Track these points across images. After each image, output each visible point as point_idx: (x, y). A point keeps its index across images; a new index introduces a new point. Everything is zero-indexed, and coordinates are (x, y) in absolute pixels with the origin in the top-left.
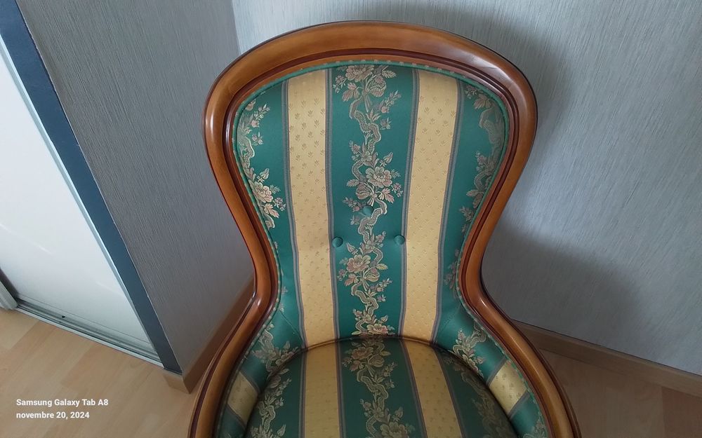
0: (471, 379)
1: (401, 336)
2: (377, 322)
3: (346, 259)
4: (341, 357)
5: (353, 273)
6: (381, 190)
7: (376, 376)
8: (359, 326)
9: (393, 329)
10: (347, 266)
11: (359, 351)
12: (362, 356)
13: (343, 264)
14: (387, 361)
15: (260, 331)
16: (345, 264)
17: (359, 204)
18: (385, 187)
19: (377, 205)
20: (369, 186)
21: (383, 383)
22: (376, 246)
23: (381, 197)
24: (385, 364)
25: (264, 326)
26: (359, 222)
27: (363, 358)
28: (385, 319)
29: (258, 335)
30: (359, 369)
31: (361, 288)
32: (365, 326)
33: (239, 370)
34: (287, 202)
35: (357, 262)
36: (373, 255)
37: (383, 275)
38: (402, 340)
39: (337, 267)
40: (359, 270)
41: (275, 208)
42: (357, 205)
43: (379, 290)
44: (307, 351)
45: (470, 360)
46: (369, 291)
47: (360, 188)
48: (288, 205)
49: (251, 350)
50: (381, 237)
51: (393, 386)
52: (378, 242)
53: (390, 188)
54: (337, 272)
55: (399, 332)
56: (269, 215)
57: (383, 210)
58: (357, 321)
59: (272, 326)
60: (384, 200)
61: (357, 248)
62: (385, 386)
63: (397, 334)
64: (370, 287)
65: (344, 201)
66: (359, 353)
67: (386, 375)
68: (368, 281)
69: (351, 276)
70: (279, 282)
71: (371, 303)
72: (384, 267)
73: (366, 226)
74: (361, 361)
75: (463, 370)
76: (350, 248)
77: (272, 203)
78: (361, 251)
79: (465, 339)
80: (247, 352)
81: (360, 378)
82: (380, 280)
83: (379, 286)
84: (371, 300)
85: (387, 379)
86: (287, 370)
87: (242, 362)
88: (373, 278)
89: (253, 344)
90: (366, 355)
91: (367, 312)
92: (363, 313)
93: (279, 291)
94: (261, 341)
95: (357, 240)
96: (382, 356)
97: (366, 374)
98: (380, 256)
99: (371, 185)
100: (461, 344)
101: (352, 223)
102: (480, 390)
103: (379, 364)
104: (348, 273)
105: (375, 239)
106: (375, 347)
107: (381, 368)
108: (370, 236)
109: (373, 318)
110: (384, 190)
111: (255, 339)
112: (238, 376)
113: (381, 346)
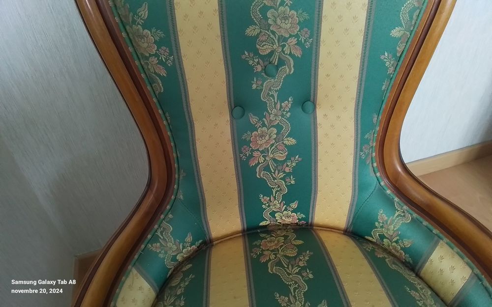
0: (397, 265)
1: (312, 225)
2: (286, 209)
3: (249, 133)
4: (249, 249)
5: (258, 150)
6: (285, 40)
7: (290, 266)
8: (266, 214)
9: (304, 216)
10: (250, 141)
11: (268, 242)
12: (272, 246)
13: (245, 139)
14: (301, 250)
15: (159, 223)
16: (248, 139)
17: (261, 61)
18: (291, 36)
19: (282, 62)
20: (272, 36)
21: (299, 273)
22: (283, 116)
23: (287, 50)
24: (299, 254)
25: (162, 216)
26: (262, 85)
27: (274, 248)
28: (294, 205)
29: (156, 227)
30: (270, 260)
31: (267, 168)
32: (273, 214)
33: (133, 266)
34: (175, 54)
35: (262, 136)
36: (279, 127)
37: (292, 151)
38: (313, 229)
39: (240, 143)
40: (264, 146)
41: (161, 63)
42: (258, 63)
43: (287, 170)
44: (213, 245)
45: (394, 244)
46: (277, 172)
47: (261, 38)
48: (176, 57)
49: (148, 243)
50: (288, 104)
51: (311, 276)
52: (284, 111)
53: (297, 36)
54: (240, 149)
55: (310, 221)
56: (155, 73)
57: (289, 69)
58: (265, 209)
59: (170, 216)
60: (290, 54)
61: (260, 119)
62: (303, 277)
63: (307, 223)
64: (277, 167)
65: (243, 57)
66: (268, 243)
67: (301, 264)
68: (274, 160)
69: (255, 154)
70: (176, 165)
71: (279, 187)
72: (291, 141)
73: (270, 90)
74: (272, 251)
75: (386, 256)
76: (254, 119)
77: (156, 55)
78: (266, 123)
79: (387, 221)
80: (143, 246)
81: (272, 269)
82: (288, 158)
83: (287, 166)
84: (279, 182)
85: (304, 268)
86: (190, 266)
87: (136, 257)
88: (281, 156)
89: (149, 236)
90: (276, 245)
91: (275, 197)
92: (270, 199)
93: (177, 176)
94: (159, 233)
95: (260, 109)
96: (295, 245)
97: (279, 264)
98: (287, 128)
99: (273, 33)
100: (382, 227)
101: (254, 86)
102: (411, 277)
103: (292, 253)
104: (253, 151)
105: (281, 107)
106: (286, 237)
107: (295, 258)
108: (275, 104)
109: (282, 204)
110: (289, 41)
111: (153, 231)
112: (131, 273)
113: (292, 236)
